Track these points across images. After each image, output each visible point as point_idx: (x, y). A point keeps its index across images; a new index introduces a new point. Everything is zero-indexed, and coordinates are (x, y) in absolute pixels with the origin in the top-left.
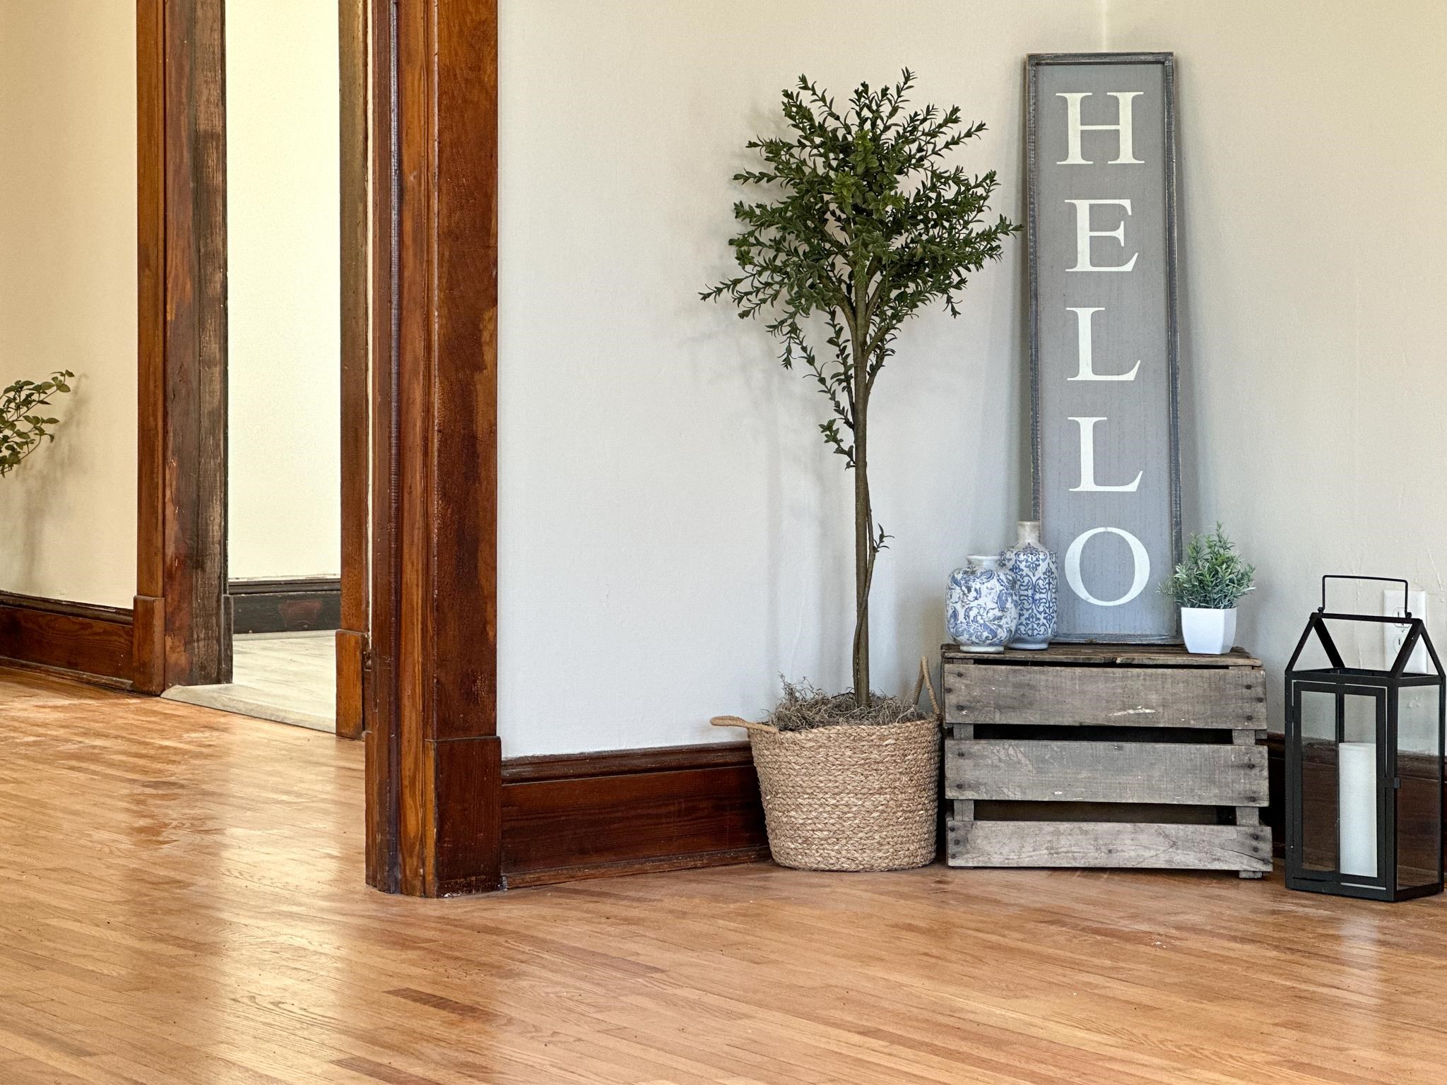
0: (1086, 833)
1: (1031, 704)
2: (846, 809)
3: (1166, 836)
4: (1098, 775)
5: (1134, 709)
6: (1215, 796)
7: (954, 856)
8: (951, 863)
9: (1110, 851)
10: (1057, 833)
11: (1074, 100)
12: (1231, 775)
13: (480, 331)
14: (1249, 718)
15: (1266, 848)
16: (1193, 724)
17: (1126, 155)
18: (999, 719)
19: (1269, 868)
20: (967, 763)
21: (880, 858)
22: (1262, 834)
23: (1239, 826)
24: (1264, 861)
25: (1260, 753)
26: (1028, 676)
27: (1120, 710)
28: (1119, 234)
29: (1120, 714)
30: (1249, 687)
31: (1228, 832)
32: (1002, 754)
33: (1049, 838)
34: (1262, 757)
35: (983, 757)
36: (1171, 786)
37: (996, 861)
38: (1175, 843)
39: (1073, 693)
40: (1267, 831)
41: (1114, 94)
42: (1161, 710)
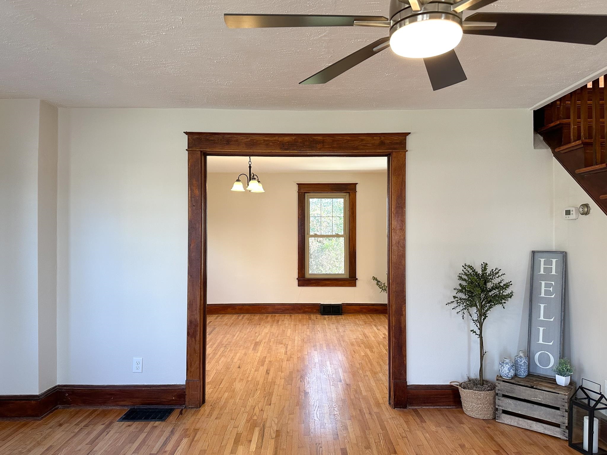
0: (525, 422)
1: (514, 392)
2: (473, 406)
3: (543, 426)
4: (528, 410)
5: (537, 398)
6: (555, 421)
7: (497, 419)
8: (496, 420)
9: (530, 427)
10: (519, 420)
11: (542, 260)
12: (558, 417)
13: (402, 309)
14: (563, 406)
15: (567, 435)
16: (550, 404)
17: (554, 273)
18: (507, 394)
19: (567, 439)
20: (500, 401)
21: (481, 417)
22: (566, 431)
23: (561, 428)
24: (567, 438)
25: (566, 414)
26: (513, 387)
27: (533, 398)
28: (551, 289)
29: (533, 399)
30: (563, 399)
31: (557, 429)
32: (508, 401)
33: (517, 421)
34: (566, 415)
35: (503, 401)
36: (545, 416)
37: (506, 423)
38: (545, 429)
39: (523, 392)
40: (567, 431)
41: (552, 259)
42: (542, 400)
